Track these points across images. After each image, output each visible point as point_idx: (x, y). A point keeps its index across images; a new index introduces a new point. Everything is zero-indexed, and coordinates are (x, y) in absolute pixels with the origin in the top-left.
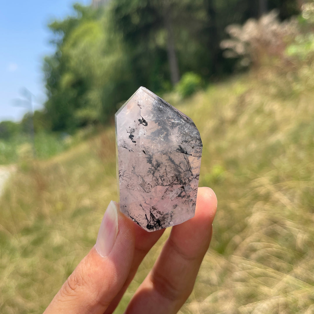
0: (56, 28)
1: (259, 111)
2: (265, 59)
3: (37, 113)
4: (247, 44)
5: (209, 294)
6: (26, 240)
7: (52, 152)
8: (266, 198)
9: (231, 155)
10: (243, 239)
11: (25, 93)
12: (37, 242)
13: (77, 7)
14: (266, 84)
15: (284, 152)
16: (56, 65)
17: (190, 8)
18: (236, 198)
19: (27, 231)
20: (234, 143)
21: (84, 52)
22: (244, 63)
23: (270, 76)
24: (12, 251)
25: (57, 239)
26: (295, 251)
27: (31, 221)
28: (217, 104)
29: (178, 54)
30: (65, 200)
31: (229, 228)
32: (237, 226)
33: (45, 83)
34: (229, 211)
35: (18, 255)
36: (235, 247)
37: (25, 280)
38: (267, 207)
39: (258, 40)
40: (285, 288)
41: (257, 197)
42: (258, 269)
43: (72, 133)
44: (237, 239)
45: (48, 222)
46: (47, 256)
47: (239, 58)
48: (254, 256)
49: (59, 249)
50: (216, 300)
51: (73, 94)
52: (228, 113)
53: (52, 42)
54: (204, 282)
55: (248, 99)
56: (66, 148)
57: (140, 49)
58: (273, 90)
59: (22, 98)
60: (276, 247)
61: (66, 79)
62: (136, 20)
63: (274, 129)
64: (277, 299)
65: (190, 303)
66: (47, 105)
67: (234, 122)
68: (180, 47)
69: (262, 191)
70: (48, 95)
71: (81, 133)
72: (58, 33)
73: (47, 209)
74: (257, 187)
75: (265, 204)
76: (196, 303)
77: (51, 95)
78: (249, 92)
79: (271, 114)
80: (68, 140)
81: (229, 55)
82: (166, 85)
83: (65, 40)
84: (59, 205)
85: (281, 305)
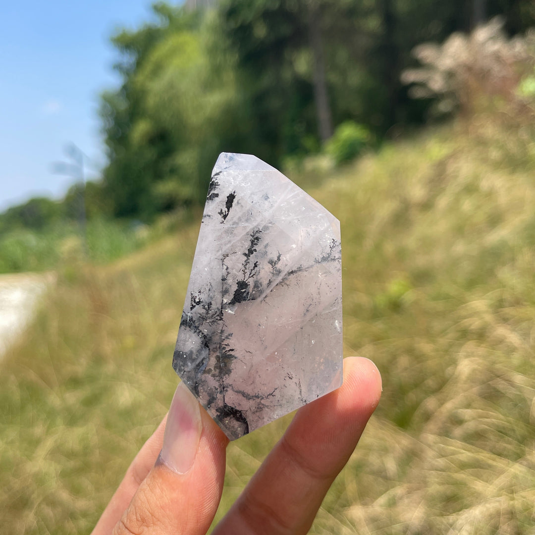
0: (125, 43)
1: (470, 189)
2: (481, 100)
3: (90, 185)
4: (450, 75)
5: (381, 494)
6: (73, 398)
7: (115, 252)
8: (481, 335)
9: (421, 261)
10: (442, 403)
11: (72, 151)
12: (90, 402)
13: (159, 9)
14: (482, 143)
15: (513, 260)
16: (123, 105)
17: (352, 12)
18: (429, 335)
19: (75, 382)
20: (427, 244)
21: (171, 86)
22: (443, 107)
23: (489, 130)
24: (51, 415)
25: (125, 396)
26: (529, 425)
27: (81, 366)
28: (397, 175)
29: (331, 89)
30: (139, 332)
31: (417, 384)
32: (431, 382)
33: (105, 136)
34: (418, 357)
35: (59, 421)
36: (428, 417)
37: (71, 464)
38: (482, 350)
39: (469, 68)
40: (511, 486)
41: (465, 335)
42: (465, 454)
43: (149, 221)
44: (430, 403)
45: (110, 368)
46: (108, 425)
47: (436, 98)
48: (458, 431)
49: (129, 414)
50: (393, 503)
51: (150, 154)
52: (417, 192)
53: (118, 67)
54: (373, 473)
55: (451, 168)
56: (139, 246)
57: (267, 80)
58: (495, 154)
59: (68, 161)
60: (497, 417)
61: (141, 129)
62: (261, 31)
63: (495, 220)
64: (497, 504)
65: (351, 507)
66: (107, 173)
67: (427, 206)
68: (334, 78)
69: (475, 324)
70: (110, 156)
71: (164, 221)
72: (128, 51)
73: (108, 347)
74: (465, 317)
75: (479, 346)
76: (360, 506)
77: (114, 155)
78: (453, 156)
79: (490, 194)
80: (142, 232)
81: (419, 93)
82: (308, 142)
83: (139, 64)
84: (129, 341)
85: (503, 514)
